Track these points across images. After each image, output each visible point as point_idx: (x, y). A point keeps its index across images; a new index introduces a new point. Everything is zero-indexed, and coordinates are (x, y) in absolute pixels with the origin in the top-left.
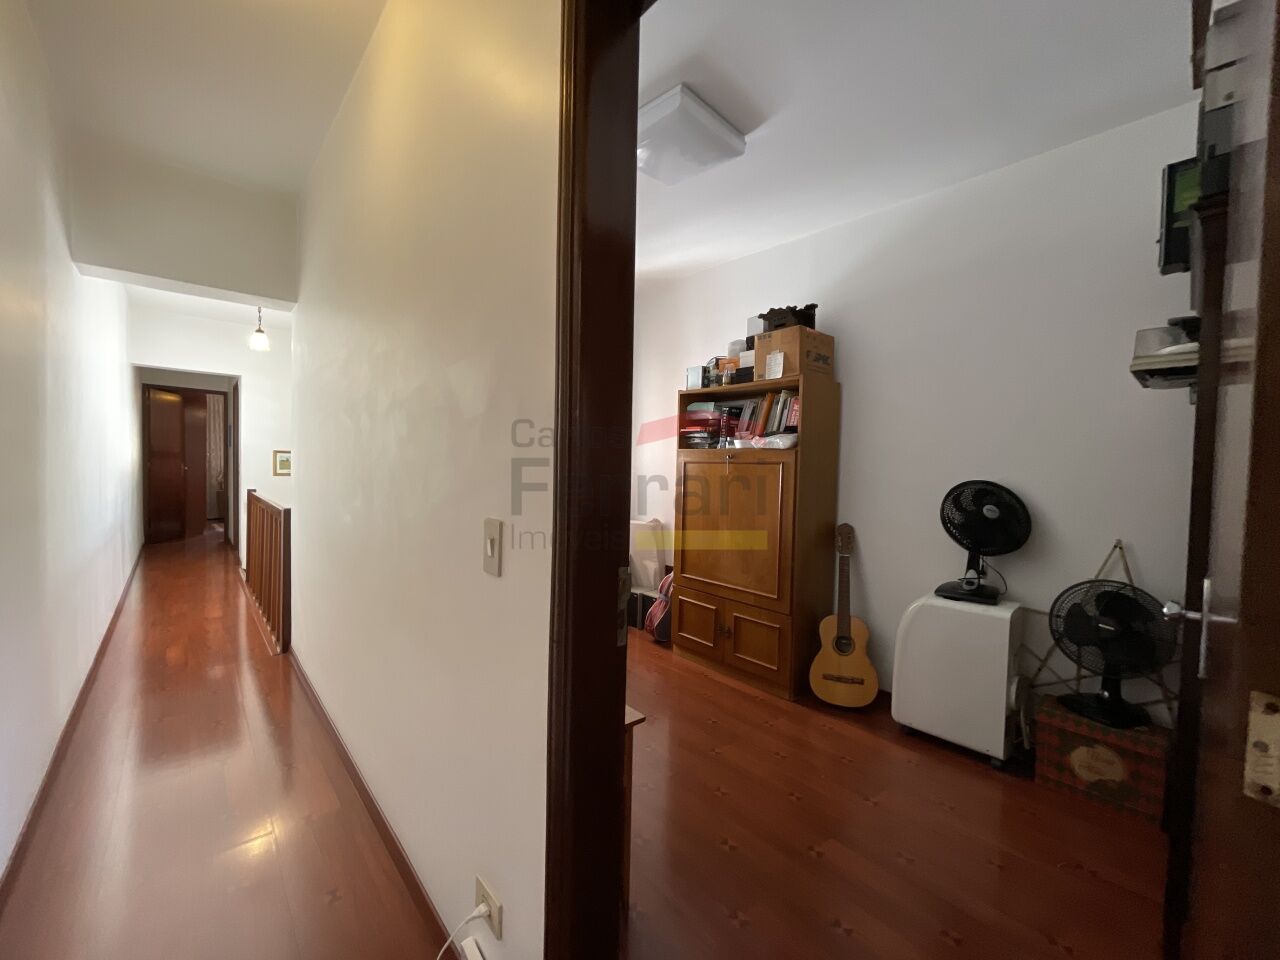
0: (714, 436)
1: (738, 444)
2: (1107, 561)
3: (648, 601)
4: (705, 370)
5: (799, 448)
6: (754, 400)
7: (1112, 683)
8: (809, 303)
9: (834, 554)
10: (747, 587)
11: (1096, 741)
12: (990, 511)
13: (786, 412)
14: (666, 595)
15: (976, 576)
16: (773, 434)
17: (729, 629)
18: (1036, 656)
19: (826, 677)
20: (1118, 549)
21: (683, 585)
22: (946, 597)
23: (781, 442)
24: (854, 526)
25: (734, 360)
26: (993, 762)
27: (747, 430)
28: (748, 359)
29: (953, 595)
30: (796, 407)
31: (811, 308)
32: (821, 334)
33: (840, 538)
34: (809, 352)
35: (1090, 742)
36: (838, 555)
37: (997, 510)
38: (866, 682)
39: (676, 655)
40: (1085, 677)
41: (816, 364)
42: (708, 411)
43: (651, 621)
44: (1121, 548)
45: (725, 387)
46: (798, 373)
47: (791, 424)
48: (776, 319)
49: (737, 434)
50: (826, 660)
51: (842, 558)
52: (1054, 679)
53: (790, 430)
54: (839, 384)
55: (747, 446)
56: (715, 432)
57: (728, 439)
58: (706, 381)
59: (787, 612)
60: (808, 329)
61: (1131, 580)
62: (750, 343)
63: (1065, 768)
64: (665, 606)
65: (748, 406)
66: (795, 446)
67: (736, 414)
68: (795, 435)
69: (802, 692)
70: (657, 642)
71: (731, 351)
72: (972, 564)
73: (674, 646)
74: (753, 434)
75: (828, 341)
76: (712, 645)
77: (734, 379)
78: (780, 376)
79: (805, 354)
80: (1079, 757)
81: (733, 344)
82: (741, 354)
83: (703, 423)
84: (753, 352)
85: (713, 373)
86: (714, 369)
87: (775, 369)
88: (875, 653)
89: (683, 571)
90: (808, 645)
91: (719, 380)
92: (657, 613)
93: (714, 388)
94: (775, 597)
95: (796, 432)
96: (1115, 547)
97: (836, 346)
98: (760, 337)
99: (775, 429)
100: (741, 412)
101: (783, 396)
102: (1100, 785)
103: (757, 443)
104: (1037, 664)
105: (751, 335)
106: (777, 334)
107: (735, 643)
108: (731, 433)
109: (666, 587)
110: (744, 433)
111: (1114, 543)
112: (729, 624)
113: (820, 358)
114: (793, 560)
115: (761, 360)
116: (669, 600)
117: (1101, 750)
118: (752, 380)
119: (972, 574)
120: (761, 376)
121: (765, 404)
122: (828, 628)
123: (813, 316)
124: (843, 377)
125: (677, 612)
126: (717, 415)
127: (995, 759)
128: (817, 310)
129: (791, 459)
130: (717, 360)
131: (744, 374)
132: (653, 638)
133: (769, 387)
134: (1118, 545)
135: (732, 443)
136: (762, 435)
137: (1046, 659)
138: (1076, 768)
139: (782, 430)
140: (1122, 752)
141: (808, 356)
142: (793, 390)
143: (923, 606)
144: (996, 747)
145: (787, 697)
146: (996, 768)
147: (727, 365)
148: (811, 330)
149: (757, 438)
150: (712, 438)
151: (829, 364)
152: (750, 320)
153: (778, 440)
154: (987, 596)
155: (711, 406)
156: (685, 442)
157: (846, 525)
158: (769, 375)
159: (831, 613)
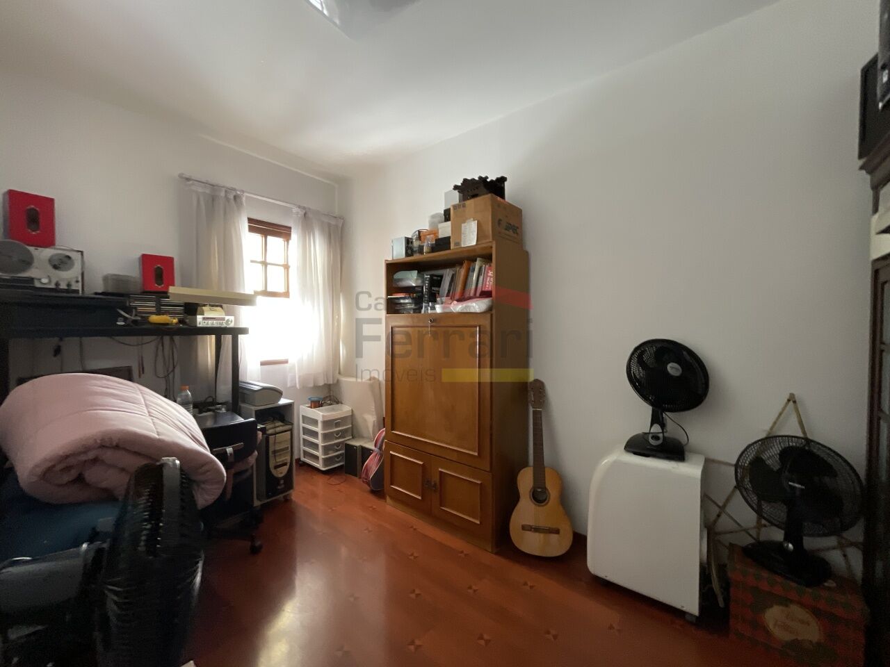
0: (418, 302)
1: (439, 309)
2: (780, 414)
3: (366, 452)
4: (408, 241)
5: (494, 312)
6: (454, 269)
7: (794, 533)
8: (499, 176)
9: (527, 410)
10: (449, 444)
11: (792, 601)
12: (673, 369)
13: (481, 278)
14: (380, 448)
15: (661, 431)
16: (470, 298)
17: (435, 484)
18: (715, 503)
19: (524, 528)
20: (791, 403)
21: (393, 441)
22: (635, 453)
23: (478, 306)
24: (543, 381)
25: (434, 232)
26: (687, 617)
27: (448, 296)
28: (445, 230)
29: (642, 452)
30: (490, 273)
31: (502, 180)
32: (511, 205)
33: (532, 393)
34: (500, 220)
35: (785, 601)
36: (531, 410)
37: (679, 367)
38: (561, 532)
39: (389, 506)
40: (765, 526)
41: (507, 232)
42: (411, 279)
43: (367, 474)
44: (795, 402)
45: (426, 256)
46: (491, 240)
47: (486, 289)
48: (470, 189)
49: (438, 299)
50: (525, 512)
51: (534, 412)
52: (735, 527)
53: (486, 294)
54: (527, 252)
55: (447, 311)
56: (420, 298)
57: (430, 304)
58: (409, 252)
59: (488, 470)
60: (499, 198)
61: (804, 432)
62: (447, 216)
63: (759, 626)
64: (380, 460)
65: (447, 274)
66: (490, 309)
67: (436, 282)
68: (491, 298)
69: (503, 543)
70: (373, 492)
71: (432, 224)
72: (656, 419)
73: (388, 498)
74: (452, 299)
75: (516, 212)
76: (420, 498)
77: (433, 249)
78: (474, 243)
79: (497, 222)
80: (773, 616)
81: (433, 217)
82: (441, 226)
83: (408, 290)
84: (449, 223)
85: (416, 244)
86: (416, 240)
87: (470, 237)
88: (568, 503)
89: (393, 429)
90: (509, 499)
91: (421, 250)
92: (372, 464)
93: (416, 257)
94: (476, 454)
95: (491, 297)
96: (789, 400)
97: (523, 217)
98: (455, 207)
99: (472, 294)
100: (441, 280)
101: (477, 265)
102: (795, 645)
103: (457, 307)
104: (717, 510)
105: (448, 207)
106: (470, 203)
107: (441, 496)
108: (433, 298)
109: (380, 440)
110: (444, 299)
111: (787, 397)
112: (436, 479)
113: (510, 227)
114: (491, 419)
115: (457, 230)
116: (383, 454)
117: (795, 609)
118: (450, 249)
119: (656, 429)
120: (458, 244)
121: (463, 272)
122: (525, 480)
123: (503, 189)
124: (530, 247)
125: (389, 465)
126: (419, 283)
127: (691, 615)
128: (506, 183)
129: (486, 322)
130: (419, 232)
131: (442, 244)
132: (369, 488)
133: (466, 255)
134: (792, 399)
135: (433, 308)
136: (460, 300)
137: (725, 505)
138: (771, 626)
139: (478, 294)
140: (816, 612)
141: (499, 224)
142: (487, 258)
143: (615, 462)
144: (690, 602)
145: (490, 550)
146: (691, 623)
147: (428, 236)
148: (502, 200)
149: (455, 302)
150: (416, 304)
151: (517, 234)
152: (446, 194)
153: (474, 304)
154: (673, 450)
155: (415, 273)
156: (393, 307)
157: (537, 381)
158: (464, 244)
159: (525, 465)
